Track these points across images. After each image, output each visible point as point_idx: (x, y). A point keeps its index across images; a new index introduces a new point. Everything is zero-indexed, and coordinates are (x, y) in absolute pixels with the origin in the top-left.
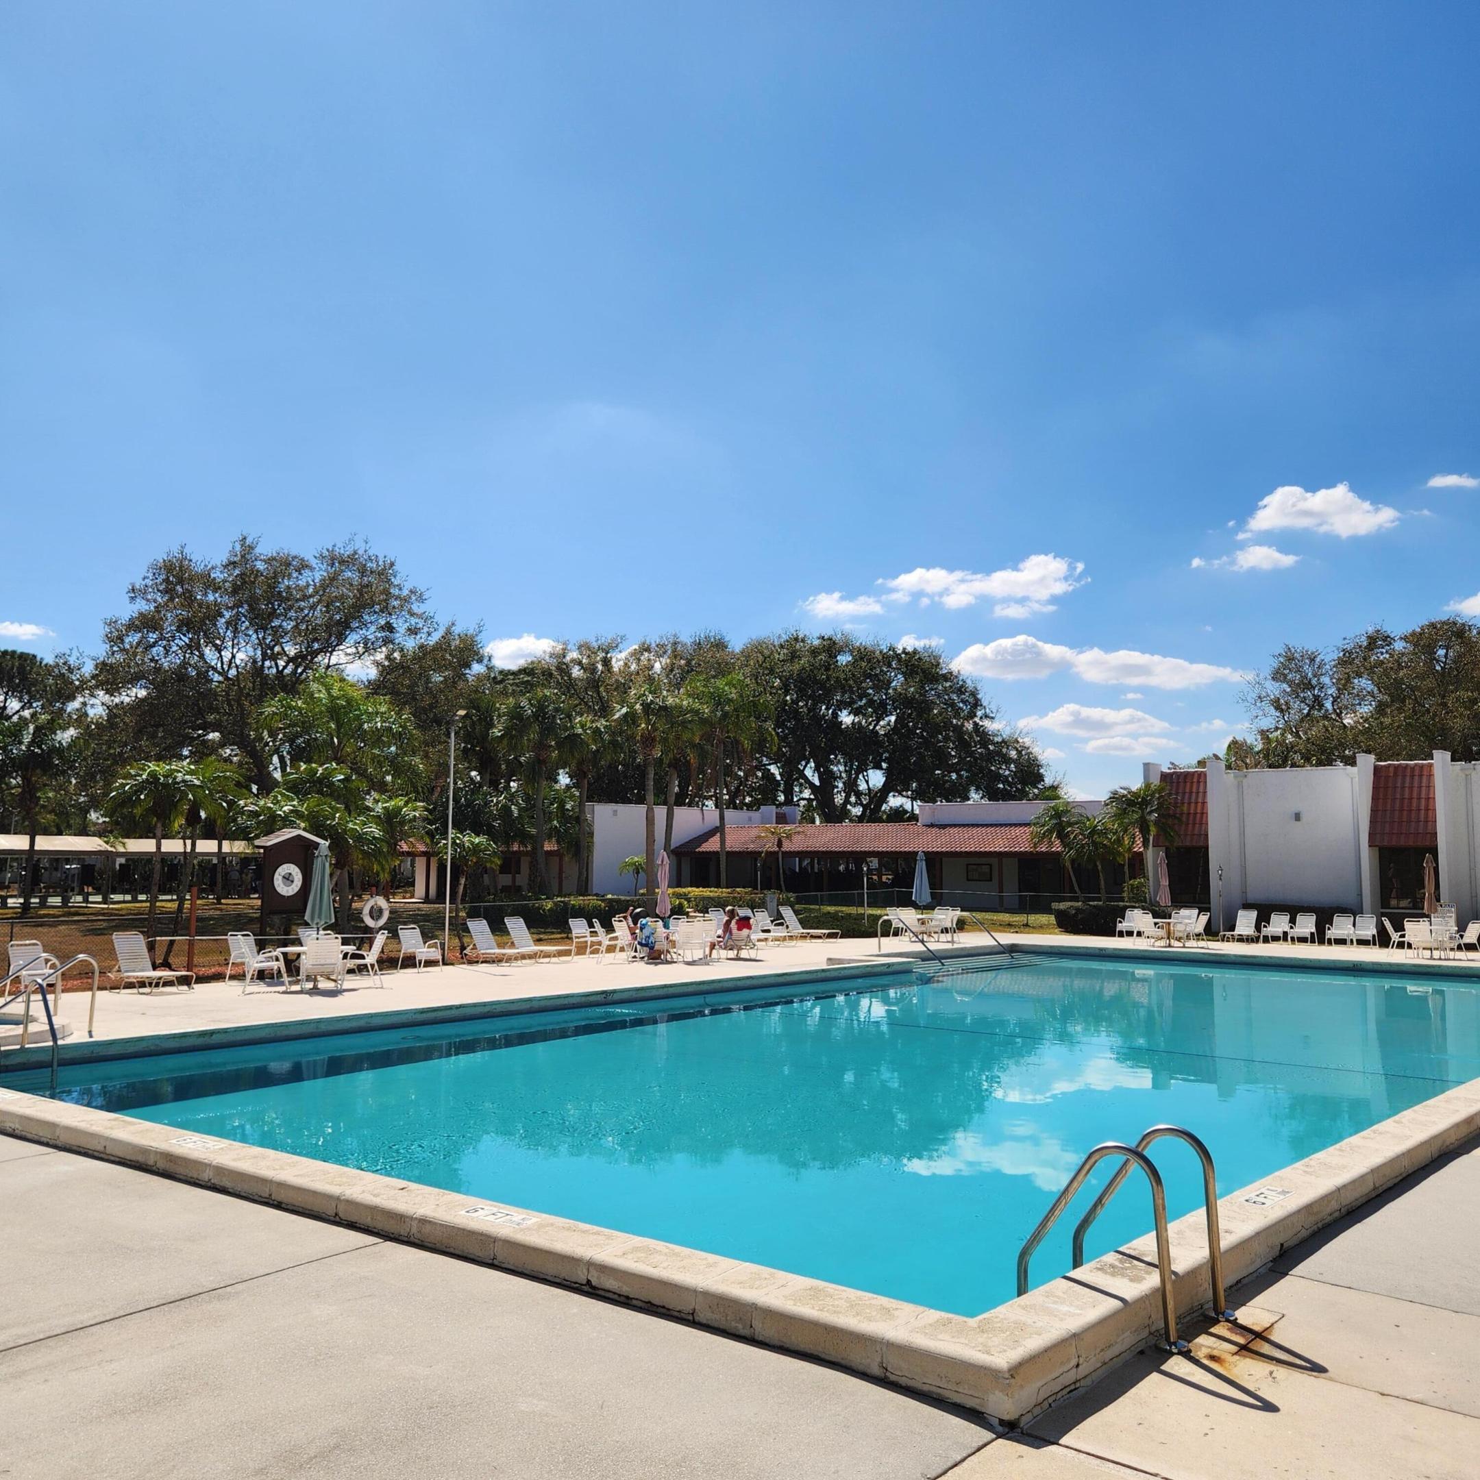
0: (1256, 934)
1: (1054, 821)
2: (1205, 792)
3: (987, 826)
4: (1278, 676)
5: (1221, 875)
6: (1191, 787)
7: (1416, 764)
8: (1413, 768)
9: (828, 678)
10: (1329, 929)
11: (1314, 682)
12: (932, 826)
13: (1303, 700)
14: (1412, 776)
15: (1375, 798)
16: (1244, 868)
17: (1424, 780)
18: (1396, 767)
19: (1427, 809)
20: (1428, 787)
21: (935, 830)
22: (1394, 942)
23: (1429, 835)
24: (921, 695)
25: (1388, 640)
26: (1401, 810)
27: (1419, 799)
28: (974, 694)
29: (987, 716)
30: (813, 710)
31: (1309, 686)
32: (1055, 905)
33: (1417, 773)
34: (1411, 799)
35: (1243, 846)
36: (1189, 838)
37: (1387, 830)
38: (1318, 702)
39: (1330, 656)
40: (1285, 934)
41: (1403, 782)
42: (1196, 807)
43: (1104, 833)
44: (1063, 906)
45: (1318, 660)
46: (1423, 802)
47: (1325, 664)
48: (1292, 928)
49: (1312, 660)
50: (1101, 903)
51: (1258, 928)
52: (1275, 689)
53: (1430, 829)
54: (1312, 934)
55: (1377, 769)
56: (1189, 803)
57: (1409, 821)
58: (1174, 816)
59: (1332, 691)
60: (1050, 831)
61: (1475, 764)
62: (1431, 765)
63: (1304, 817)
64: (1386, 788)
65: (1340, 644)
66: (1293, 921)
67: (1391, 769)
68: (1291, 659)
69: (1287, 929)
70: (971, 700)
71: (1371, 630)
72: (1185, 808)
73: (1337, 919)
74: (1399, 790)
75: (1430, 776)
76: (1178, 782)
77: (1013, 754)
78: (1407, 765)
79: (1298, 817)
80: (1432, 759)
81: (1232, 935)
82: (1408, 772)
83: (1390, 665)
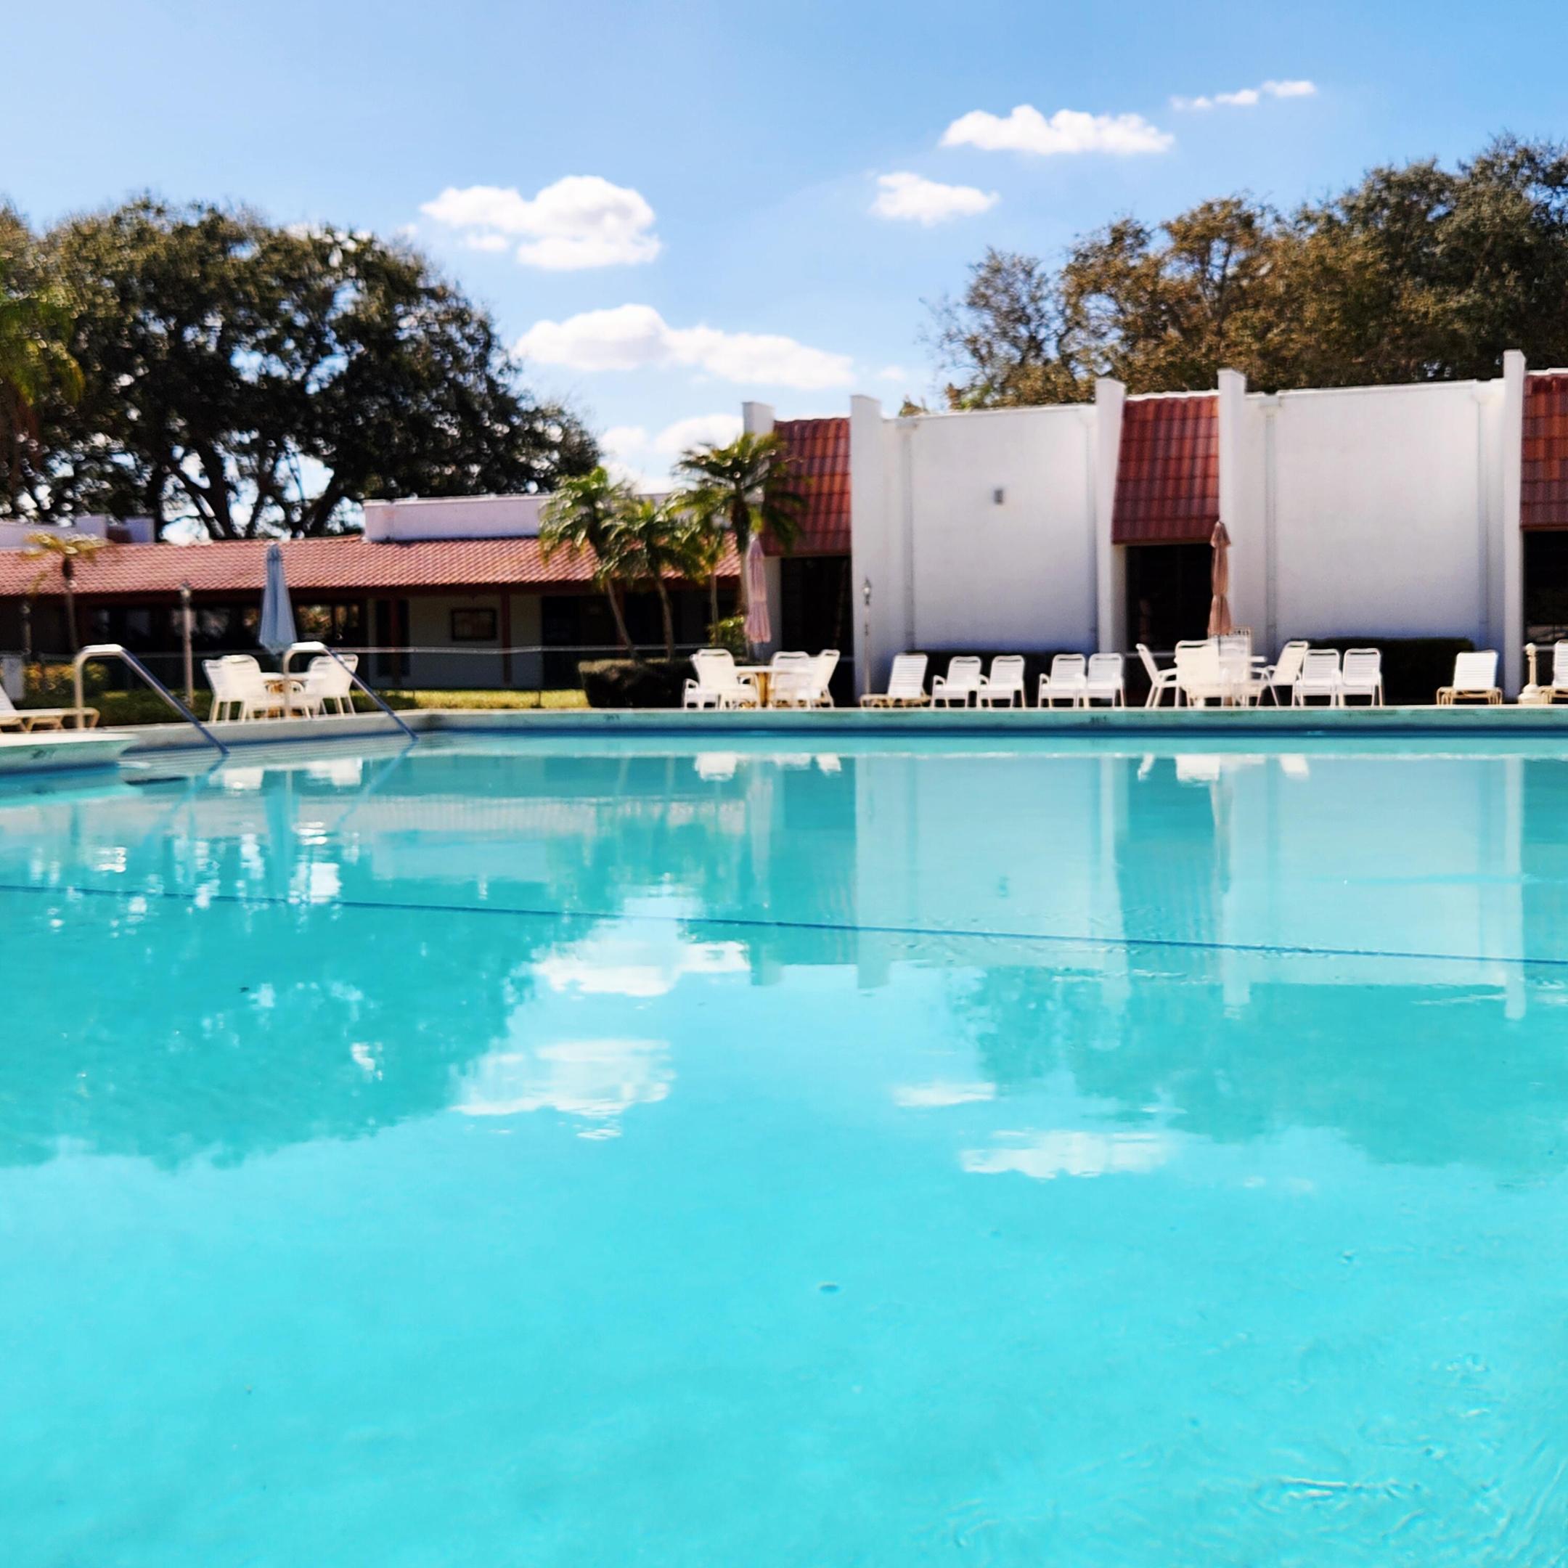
0: (925, 698)
1: (584, 510)
2: (847, 456)
3: (487, 539)
4: (978, 300)
5: (868, 596)
6: (825, 447)
7: (1190, 399)
8: (1185, 405)
9: (205, 277)
10: (1045, 682)
11: (1030, 310)
12: (387, 541)
13: (1014, 342)
14: (1184, 419)
15: (1124, 459)
16: (909, 589)
17: (1203, 423)
18: (1160, 404)
19: (1206, 476)
20: (1209, 437)
21: (390, 549)
22: (1156, 689)
23: (1207, 521)
24: (384, 317)
25: (1140, 237)
26: (1165, 479)
27: (1193, 458)
28: (484, 326)
29: (508, 366)
30: (176, 335)
31: (1025, 320)
32: (584, 667)
33: (1191, 413)
34: (1180, 459)
35: (909, 549)
36: (819, 537)
37: (1141, 513)
38: (1035, 345)
39: (1053, 265)
40: (973, 695)
41: (1169, 430)
42: (832, 482)
43: (670, 527)
44: (598, 666)
45: (1037, 273)
46: (1199, 463)
47: (1047, 281)
48: (983, 683)
49: (1029, 274)
50: (664, 660)
51: (928, 686)
52: (973, 322)
53: (1209, 511)
54: (1017, 693)
55: (1129, 409)
56: (821, 475)
57: (1177, 498)
58: (795, 497)
59: (1058, 325)
60: (575, 527)
61: (1281, 398)
62: (1212, 400)
63: (1008, 497)
64: (1142, 440)
65: (1073, 243)
66: (986, 671)
67: (1151, 408)
68: (997, 270)
69: (975, 685)
70: (481, 336)
71: (1116, 222)
72: (813, 482)
73: (1057, 664)
74: (1161, 443)
75: (1212, 418)
76: (803, 439)
77: (555, 433)
78: (1175, 401)
79: (999, 497)
80: (1216, 387)
81: (884, 701)
82: (1178, 412)
83: (1145, 270)
